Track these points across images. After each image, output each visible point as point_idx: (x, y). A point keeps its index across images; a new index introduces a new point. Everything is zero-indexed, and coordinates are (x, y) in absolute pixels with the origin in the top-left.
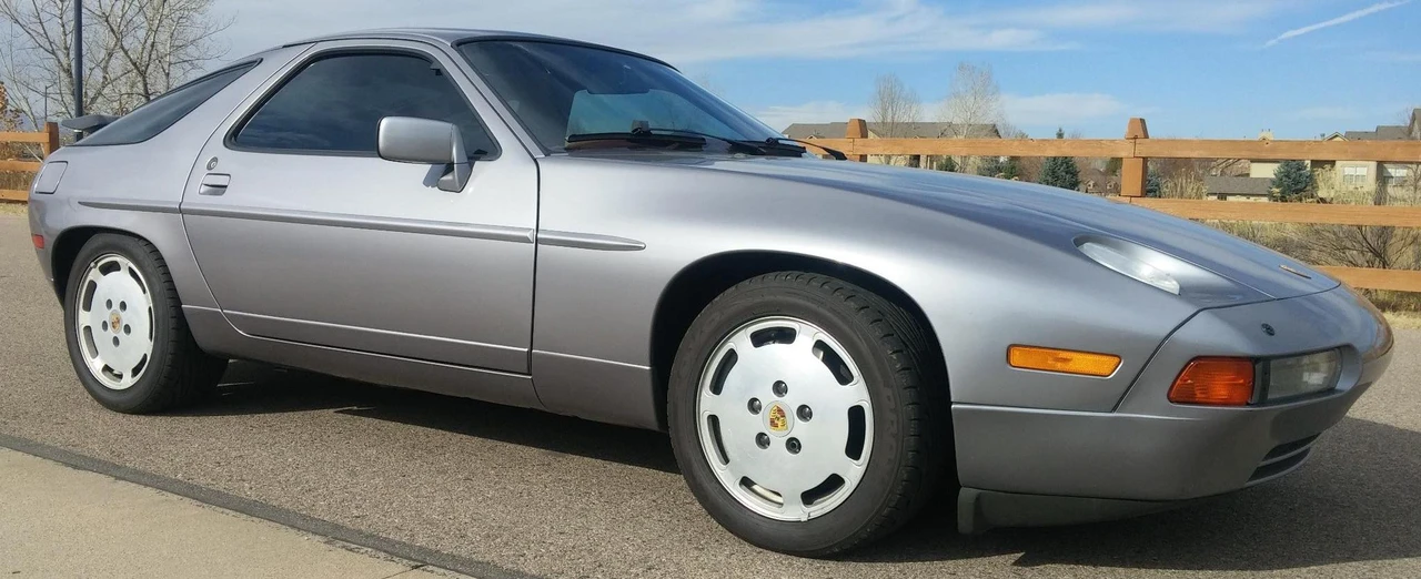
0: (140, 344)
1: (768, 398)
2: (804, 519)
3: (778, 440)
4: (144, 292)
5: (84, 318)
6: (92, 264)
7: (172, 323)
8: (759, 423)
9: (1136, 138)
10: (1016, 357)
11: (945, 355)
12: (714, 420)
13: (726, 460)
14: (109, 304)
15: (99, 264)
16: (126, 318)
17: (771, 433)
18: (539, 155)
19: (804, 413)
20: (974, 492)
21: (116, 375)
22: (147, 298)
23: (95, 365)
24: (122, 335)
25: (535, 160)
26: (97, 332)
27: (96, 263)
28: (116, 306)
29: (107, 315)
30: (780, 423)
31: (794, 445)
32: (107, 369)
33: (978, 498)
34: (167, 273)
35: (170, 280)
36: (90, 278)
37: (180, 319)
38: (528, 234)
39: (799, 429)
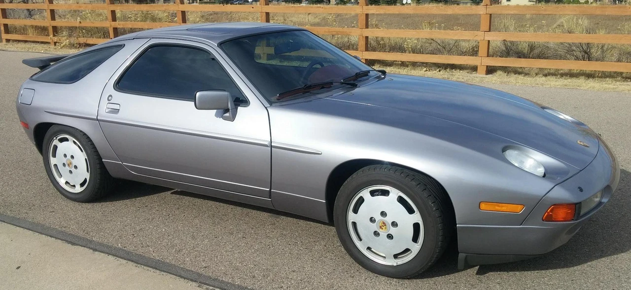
0: (82, 173)
1: (378, 217)
2: (395, 265)
3: (383, 234)
4: (82, 151)
5: (53, 161)
6: (54, 138)
7: (98, 166)
8: (374, 227)
9: (487, 5)
10: (483, 206)
11: (454, 206)
12: (354, 224)
13: (361, 240)
14: (65, 156)
15: (58, 138)
16: (74, 162)
17: (380, 231)
18: (267, 105)
19: (394, 224)
20: (464, 255)
21: (72, 186)
22: (84, 154)
23: (62, 182)
24: (73, 169)
25: (266, 108)
26: (60, 167)
27: (56, 138)
28: (69, 157)
29: (64, 160)
30: (384, 228)
31: (390, 237)
32: (67, 183)
33: (466, 257)
34: (93, 144)
35: (95, 148)
36: (54, 143)
37: (102, 164)
38: (266, 143)
39: (392, 231)
